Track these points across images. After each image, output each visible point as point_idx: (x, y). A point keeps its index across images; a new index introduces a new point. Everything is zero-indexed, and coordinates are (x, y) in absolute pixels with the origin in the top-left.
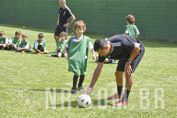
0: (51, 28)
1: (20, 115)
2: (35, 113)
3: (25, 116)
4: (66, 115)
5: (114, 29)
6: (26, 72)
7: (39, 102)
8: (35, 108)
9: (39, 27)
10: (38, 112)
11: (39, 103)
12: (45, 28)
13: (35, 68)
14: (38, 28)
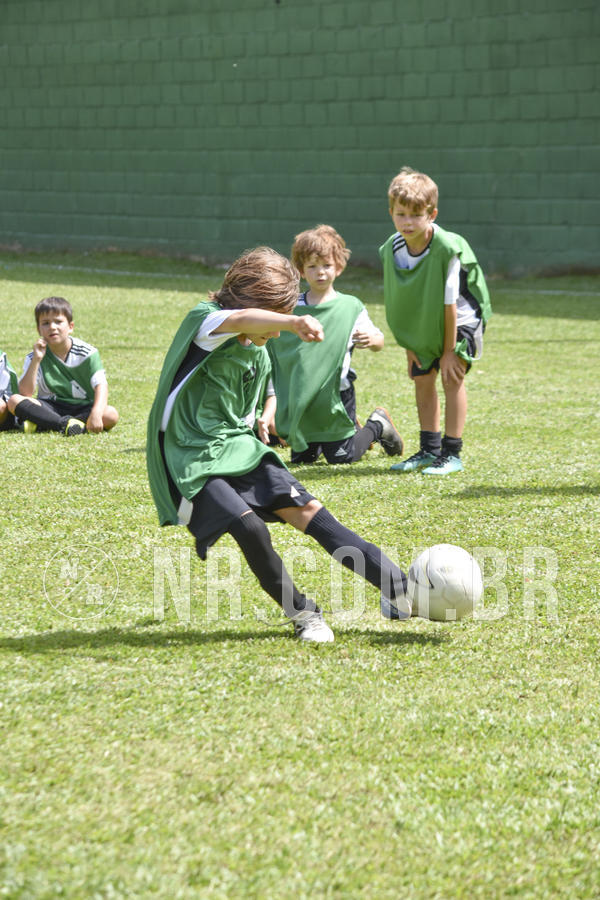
0: (108, 253)
1: (95, 834)
2: (185, 817)
3: (127, 841)
4: (392, 816)
5: (564, 228)
6: (42, 561)
7: (192, 749)
8: (180, 789)
9: (17, 247)
10: (204, 811)
11: (192, 757)
12: (64, 252)
13: (91, 532)
14: (15, 256)
